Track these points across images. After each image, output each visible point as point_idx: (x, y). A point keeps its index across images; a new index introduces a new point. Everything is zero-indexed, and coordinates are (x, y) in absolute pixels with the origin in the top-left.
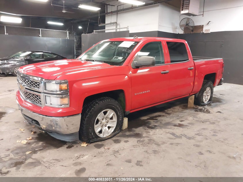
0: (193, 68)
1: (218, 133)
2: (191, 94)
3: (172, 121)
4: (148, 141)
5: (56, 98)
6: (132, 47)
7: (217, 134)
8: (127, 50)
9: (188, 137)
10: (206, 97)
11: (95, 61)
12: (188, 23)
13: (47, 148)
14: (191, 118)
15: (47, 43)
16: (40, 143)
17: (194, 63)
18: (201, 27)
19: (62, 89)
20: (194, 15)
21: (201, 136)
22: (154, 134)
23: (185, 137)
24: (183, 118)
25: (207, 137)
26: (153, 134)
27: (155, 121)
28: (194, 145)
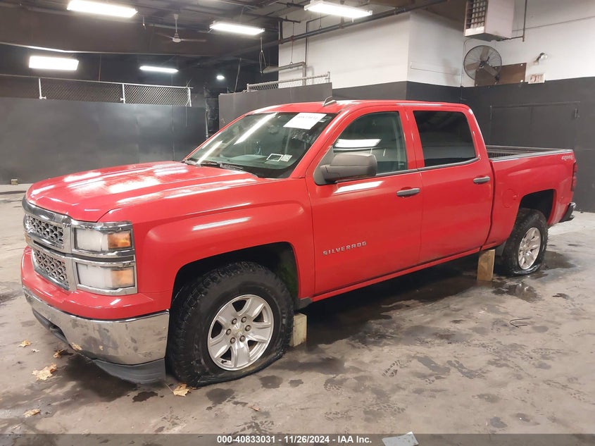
0: (487, 177)
1: (552, 359)
2: (484, 247)
3: (428, 323)
4: (356, 381)
5: (102, 269)
6: (318, 128)
7: (548, 362)
8: (305, 137)
9: (466, 371)
10: (528, 254)
11: (221, 166)
12: (485, 59)
13: (82, 400)
14: (481, 313)
15: (138, 117)
16: (70, 385)
17: (492, 166)
18: (521, 68)
19: (119, 246)
20: (499, 39)
21: (504, 368)
22: (375, 362)
23: (460, 371)
24: (460, 312)
25: (522, 373)
26: (370, 362)
27: (384, 321)
28: (481, 396)
